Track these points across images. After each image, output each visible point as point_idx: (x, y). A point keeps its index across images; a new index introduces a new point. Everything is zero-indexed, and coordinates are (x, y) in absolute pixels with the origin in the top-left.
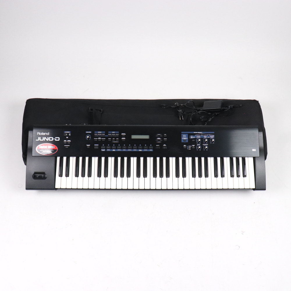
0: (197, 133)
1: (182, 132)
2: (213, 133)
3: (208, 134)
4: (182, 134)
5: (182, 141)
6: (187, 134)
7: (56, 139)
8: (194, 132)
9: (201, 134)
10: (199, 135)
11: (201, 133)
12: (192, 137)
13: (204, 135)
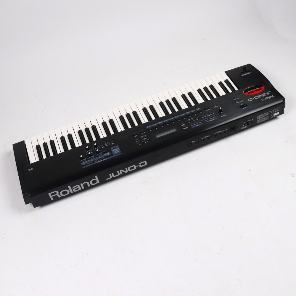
0: (103, 160)
1: (121, 153)
2: (83, 167)
3: (90, 164)
4: (120, 152)
5: (117, 146)
6: (114, 154)
7: (252, 99)
8: (107, 159)
9: (97, 160)
10: (99, 159)
11: (98, 162)
12: (108, 154)
13: (94, 161)
